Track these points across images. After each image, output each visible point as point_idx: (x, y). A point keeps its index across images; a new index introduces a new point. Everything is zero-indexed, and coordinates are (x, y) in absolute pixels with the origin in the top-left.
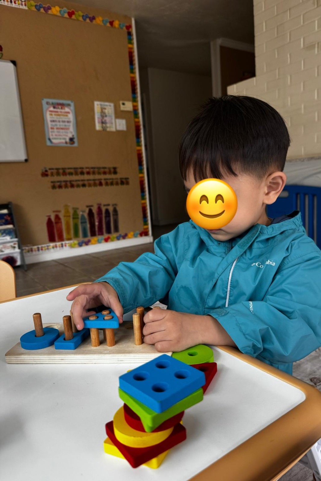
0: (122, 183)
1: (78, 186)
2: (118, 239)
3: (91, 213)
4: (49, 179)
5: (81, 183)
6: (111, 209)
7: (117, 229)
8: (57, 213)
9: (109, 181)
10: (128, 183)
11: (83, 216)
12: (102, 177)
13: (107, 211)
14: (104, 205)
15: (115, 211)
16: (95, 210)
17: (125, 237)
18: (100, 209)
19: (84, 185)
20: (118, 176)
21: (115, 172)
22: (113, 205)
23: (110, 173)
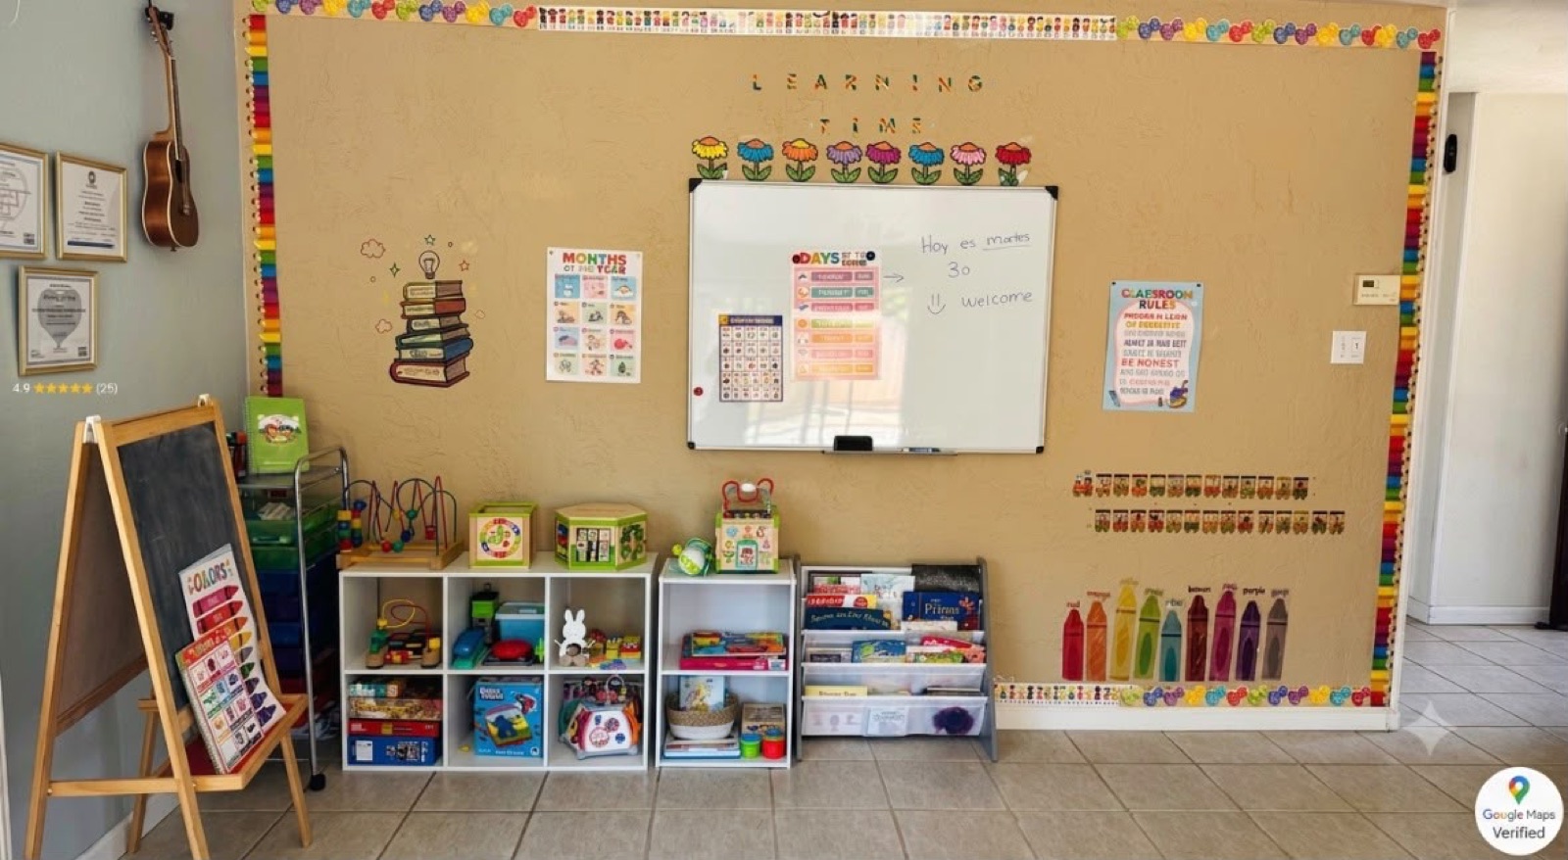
0: (1319, 526)
1: (1174, 527)
2: (1274, 699)
3: (1198, 610)
4: (1095, 501)
5: (1183, 519)
6: (1265, 605)
7: (1274, 670)
8: (1100, 599)
9: (1274, 519)
10: (1338, 528)
11: (1172, 615)
12: (1255, 504)
13: (1252, 610)
14: (1246, 591)
15: (1279, 612)
16: (1212, 603)
17: (1298, 696)
18: (1227, 601)
19: (1192, 527)
20: (1309, 504)
21: (1301, 492)
22: (1274, 593)
23: (1283, 493)
